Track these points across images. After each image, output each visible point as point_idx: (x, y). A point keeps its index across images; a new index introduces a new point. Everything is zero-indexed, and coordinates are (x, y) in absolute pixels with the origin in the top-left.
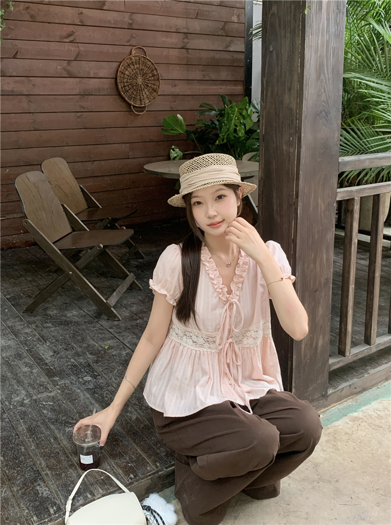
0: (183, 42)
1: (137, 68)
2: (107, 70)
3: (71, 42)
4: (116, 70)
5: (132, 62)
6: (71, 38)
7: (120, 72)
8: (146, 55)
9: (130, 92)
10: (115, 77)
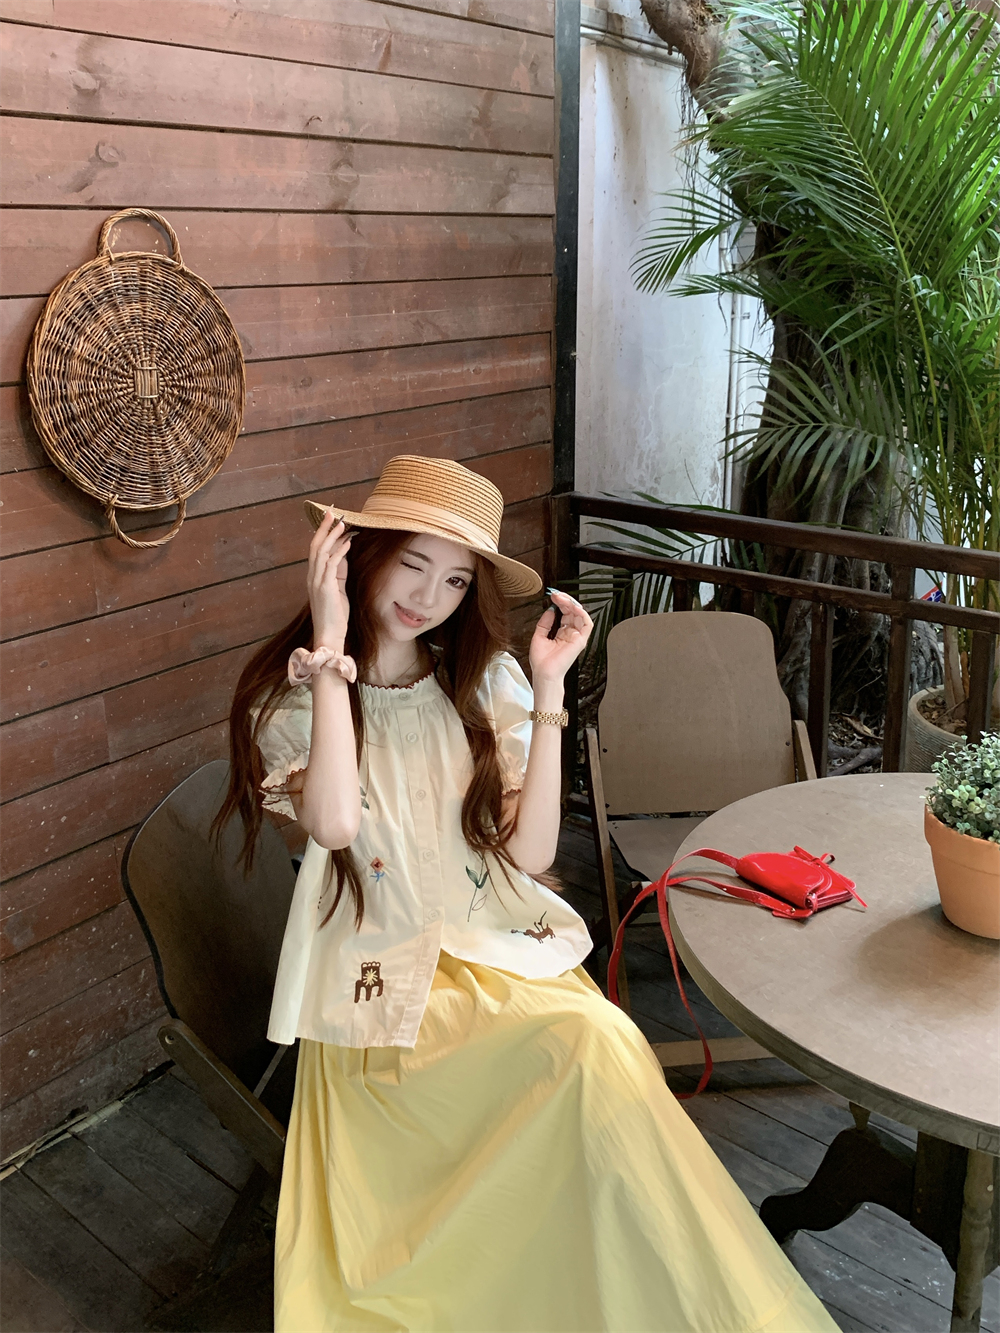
0: (335, 182)
1: (133, 318)
5: (108, 292)
7: (46, 345)
8: (172, 254)
9: (101, 442)
10: (15, 377)
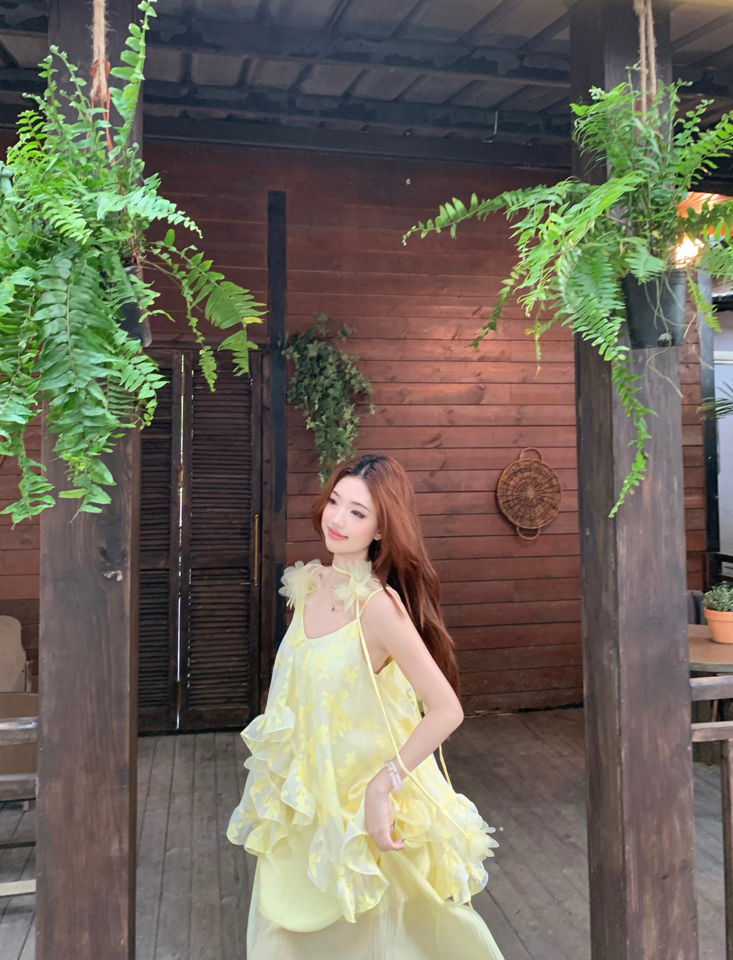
1: (527, 477)
2: (483, 480)
3: (435, 448)
4: (496, 481)
5: (520, 469)
6: (436, 443)
7: (502, 482)
8: (540, 459)
9: (516, 508)
10: (494, 489)
